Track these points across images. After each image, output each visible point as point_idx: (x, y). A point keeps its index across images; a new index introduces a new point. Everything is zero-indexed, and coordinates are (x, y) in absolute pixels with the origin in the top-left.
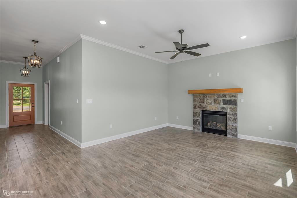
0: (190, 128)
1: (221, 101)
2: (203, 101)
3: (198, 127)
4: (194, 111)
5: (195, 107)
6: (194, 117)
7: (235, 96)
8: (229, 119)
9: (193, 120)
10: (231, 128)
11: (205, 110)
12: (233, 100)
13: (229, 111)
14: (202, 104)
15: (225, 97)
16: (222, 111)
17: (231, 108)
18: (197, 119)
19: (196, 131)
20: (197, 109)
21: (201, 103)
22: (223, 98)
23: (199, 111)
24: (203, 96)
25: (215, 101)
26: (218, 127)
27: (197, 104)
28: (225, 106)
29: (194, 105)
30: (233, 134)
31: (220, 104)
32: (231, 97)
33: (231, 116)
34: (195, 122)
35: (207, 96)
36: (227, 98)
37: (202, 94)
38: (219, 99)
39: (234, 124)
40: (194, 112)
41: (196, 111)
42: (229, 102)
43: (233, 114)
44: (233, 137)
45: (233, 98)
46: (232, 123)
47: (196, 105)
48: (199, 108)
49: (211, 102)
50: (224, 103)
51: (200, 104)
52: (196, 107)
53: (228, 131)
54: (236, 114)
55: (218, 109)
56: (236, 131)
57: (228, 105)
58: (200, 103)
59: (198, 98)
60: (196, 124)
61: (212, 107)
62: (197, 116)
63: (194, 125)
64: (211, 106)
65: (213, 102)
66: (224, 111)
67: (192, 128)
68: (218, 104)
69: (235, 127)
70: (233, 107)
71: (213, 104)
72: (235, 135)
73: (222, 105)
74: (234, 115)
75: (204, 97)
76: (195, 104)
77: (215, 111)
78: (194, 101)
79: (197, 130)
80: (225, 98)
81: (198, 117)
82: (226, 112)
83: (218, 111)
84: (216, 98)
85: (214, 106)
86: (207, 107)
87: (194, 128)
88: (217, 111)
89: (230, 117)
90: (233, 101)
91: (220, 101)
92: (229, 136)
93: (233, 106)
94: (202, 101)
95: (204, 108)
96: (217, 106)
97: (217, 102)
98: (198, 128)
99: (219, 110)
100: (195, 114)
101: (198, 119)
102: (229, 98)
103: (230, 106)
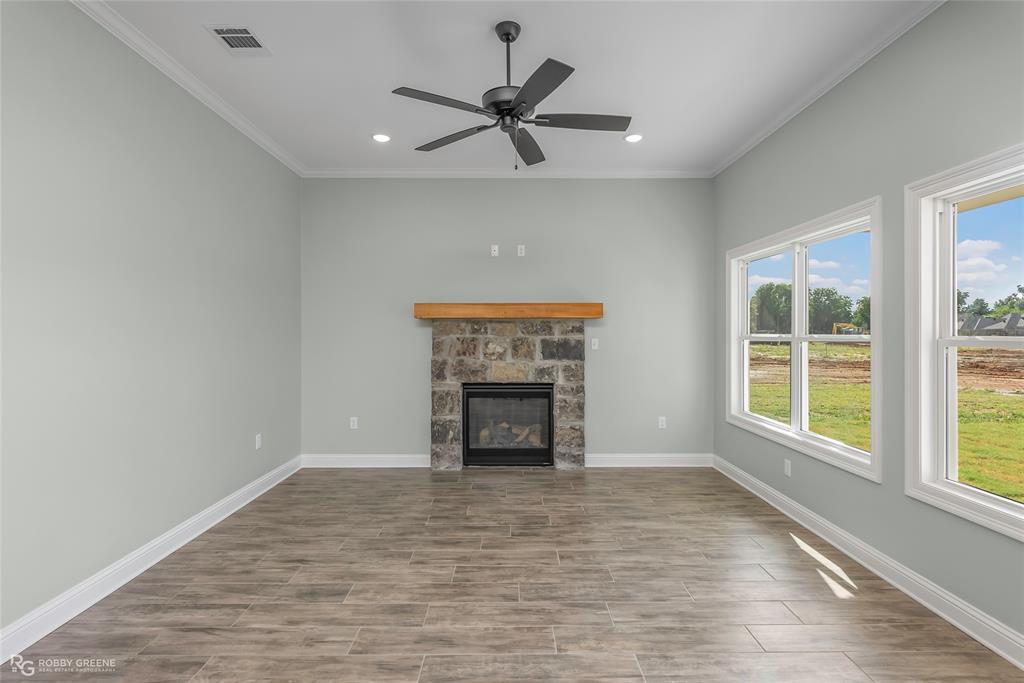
0: (421, 460)
1: (537, 346)
2: (471, 346)
3: (453, 449)
4: (436, 389)
5: (438, 373)
6: (434, 413)
7: (581, 330)
8: (561, 408)
9: (433, 424)
10: (567, 439)
11: (480, 380)
12: (573, 343)
13: (560, 380)
14: (468, 360)
15: (550, 330)
16: (539, 381)
17: (567, 369)
18: (449, 418)
19: (442, 468)
20: (448, 381)
21: (462, 357)
22: (543, 337)
23: (453, 384)
24: (473, 328)
25: (515, 348)
26: (520, 439)
27: (450, 361)
28: (549, 363)
29: (434, 363)
30: (574, 457)
31: (533, 359)
32: (567, 332)
33: (568, 398)
34: (438, 434)
35: (486, 329)
36: (557, 336)
37: (468, 320)
38: (530, 339)
39: (577, 424)
40: (434, 393)
41: (446, 389)
42: (561, 350)
43: (572, 389)
44: (575, 466)
45: (574, 337)
46: (573, 418)
47: (444, 363)
48: (455, 374)
49: (501, 350)
50: (546, 354)
51: (462, 361)
52: (442, 370)
53: (559, 449)
54: (580, 390)
55: (527, 376)
56: (582, 445)
57: (560, 359)
58: (459, 355)
59: (454, 337)
60: (443, 441)
61: (506, 369)
62: (448, 407)
63: (434, 446)
64: (502, 364)
65: (509, 352)
66: (546, 382)
67: (429, 456)
68: (526, 357)
69: (579, 433)
70: (573, 367)
71: (509, 359)
72: (579, 460)
73: (540, 361)
74: (578, 392)
75: (475, 331)
76: (440, 360)
77: (514, 381)
78: (437, 347)
79: (448, 465)
80: (550, 334)
81: (451, 410)
82: (552, 384)
83: (525, 381)
84: (520, 335)
85: (514, 364)
86: (488, 371)
87: (435, 455)
88: (523, 384)
89: (566, 402)
90: (576, 347)
91: (532, 348)
92: (561, 465)
93: (572, 364)
94: (469, 347)
95: (474, 372)
96: (521, 363)
97: (523, 350)
98: (451, 456)
99: (531, 379)
100: (439, 400)
101: (450, 421)
102: (563, 337)
103: (566, 362)
